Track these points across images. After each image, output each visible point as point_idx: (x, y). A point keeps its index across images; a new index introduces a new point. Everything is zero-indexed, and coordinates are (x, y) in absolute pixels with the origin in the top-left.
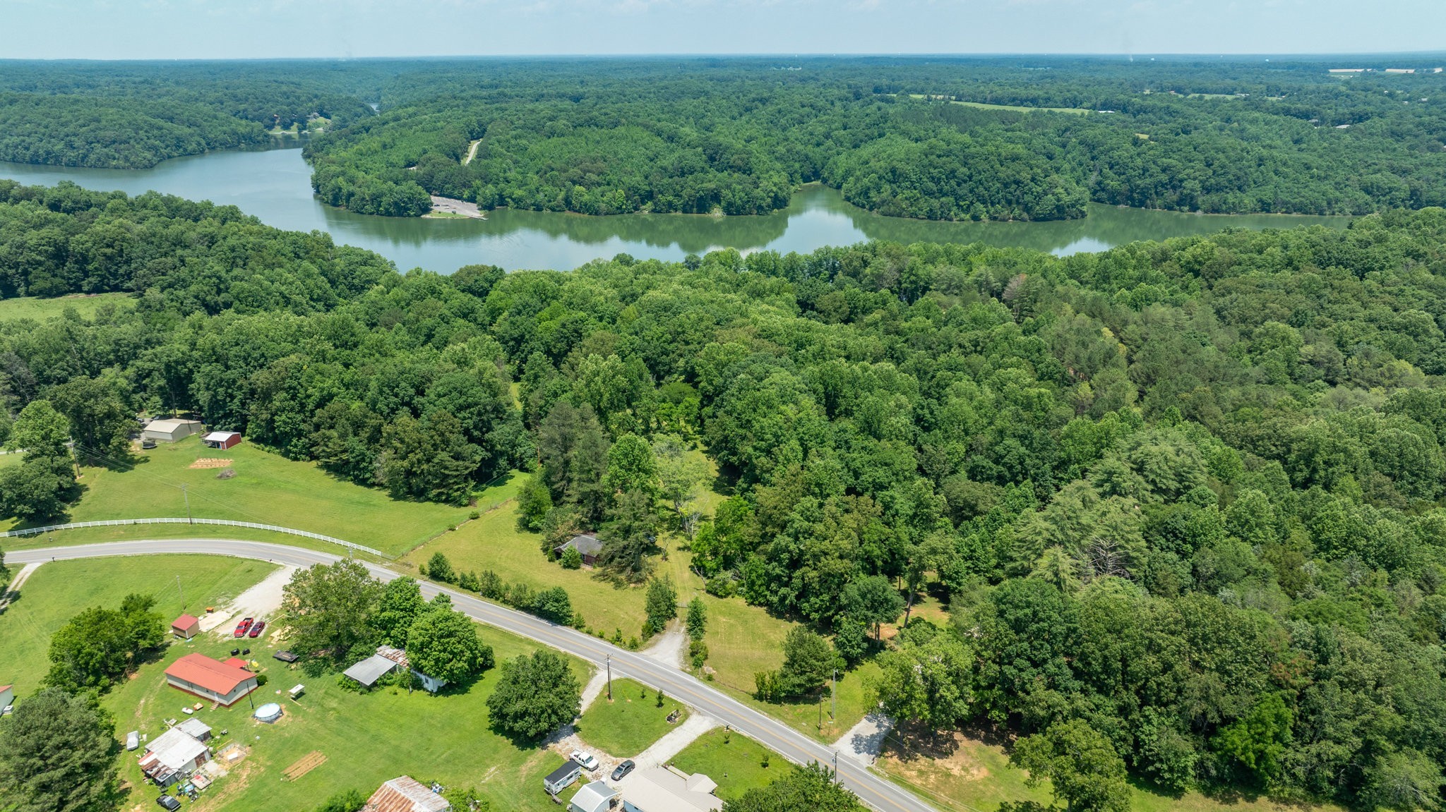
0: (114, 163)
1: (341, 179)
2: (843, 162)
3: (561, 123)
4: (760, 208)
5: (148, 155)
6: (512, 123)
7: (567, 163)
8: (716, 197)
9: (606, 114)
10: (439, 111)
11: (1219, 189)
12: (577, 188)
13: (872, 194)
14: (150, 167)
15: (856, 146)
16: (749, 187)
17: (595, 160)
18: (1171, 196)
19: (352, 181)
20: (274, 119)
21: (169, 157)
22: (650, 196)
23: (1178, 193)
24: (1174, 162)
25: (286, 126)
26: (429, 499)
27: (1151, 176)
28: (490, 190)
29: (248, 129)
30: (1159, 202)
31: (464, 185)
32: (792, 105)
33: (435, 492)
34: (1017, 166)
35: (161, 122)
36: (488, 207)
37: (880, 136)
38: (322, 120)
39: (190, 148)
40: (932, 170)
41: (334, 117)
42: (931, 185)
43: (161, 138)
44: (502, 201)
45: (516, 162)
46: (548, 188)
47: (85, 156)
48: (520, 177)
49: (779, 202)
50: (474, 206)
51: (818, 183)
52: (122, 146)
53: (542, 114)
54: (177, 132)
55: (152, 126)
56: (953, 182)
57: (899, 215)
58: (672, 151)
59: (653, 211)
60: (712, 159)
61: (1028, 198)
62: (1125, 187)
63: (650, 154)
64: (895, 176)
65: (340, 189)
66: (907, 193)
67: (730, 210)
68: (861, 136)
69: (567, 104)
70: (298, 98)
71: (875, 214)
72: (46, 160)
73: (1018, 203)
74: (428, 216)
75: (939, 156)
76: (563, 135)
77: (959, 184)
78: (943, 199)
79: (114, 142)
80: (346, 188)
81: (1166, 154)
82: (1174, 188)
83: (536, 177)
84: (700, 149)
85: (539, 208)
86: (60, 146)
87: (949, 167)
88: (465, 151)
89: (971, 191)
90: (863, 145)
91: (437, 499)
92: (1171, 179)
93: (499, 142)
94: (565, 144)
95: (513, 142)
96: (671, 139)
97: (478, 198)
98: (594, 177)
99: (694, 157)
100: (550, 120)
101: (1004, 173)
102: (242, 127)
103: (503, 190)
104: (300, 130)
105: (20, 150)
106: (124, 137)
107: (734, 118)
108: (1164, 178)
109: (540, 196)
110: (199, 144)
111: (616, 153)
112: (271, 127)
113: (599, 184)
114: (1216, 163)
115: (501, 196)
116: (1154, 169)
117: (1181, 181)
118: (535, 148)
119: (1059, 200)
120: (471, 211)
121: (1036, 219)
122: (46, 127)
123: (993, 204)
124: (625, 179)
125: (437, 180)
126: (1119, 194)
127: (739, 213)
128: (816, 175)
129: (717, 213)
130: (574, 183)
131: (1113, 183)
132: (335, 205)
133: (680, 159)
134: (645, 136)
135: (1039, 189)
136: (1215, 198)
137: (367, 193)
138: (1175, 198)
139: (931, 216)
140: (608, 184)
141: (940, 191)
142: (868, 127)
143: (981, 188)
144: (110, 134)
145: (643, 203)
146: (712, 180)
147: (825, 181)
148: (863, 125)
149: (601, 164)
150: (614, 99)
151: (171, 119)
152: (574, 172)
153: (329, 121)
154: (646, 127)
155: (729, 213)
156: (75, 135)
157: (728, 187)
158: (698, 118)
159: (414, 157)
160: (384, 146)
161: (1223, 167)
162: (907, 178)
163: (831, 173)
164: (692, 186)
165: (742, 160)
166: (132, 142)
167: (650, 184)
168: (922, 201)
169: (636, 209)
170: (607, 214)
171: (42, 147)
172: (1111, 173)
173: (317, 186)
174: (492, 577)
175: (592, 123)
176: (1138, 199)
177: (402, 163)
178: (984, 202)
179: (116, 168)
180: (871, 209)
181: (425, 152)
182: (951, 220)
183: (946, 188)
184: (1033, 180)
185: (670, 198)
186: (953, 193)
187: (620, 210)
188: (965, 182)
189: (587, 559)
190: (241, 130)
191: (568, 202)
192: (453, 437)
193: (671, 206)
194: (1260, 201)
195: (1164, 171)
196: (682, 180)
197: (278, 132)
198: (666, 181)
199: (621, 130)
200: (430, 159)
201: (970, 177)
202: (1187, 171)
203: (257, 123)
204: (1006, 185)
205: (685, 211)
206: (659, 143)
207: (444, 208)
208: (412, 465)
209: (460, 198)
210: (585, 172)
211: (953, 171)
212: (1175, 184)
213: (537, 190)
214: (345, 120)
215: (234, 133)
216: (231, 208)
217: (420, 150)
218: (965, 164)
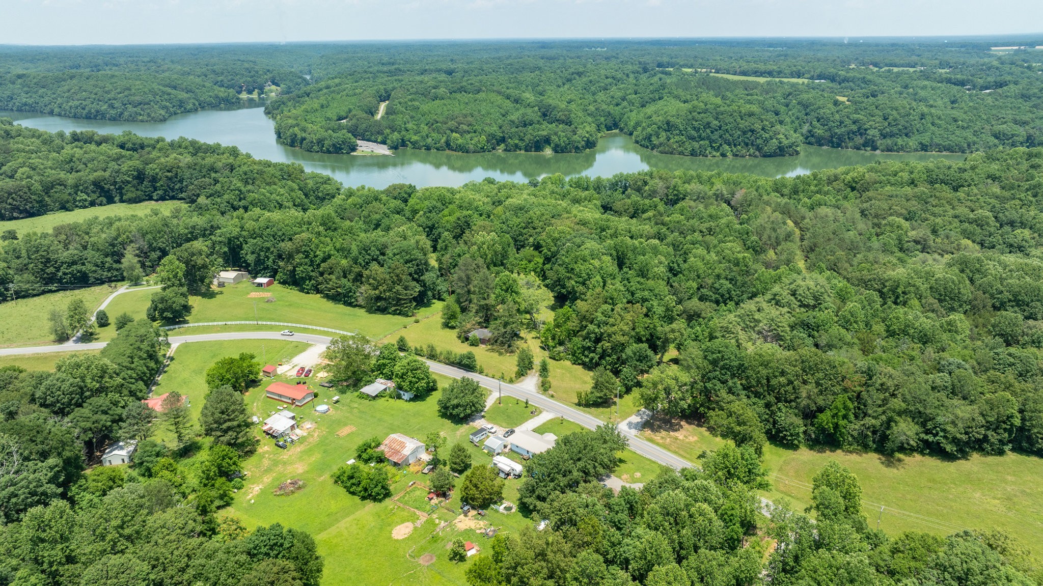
0: (141, 118)
1: (296, 128)
2: (634, 117)
3: (442, 91)
4: (577, 148)
5: (163, 112)
6: (408, 90)
7: (447, 118)
8: (547, 141)
9: (471, 84)
10: (356, 82)
11: (892, 135)
12: (454, 134)
13: (653, 138)
14: (163, 120)
15: (643, 106)
16: (570, 134)
17: (465, 116)
18: (859, 140)
19: (304, 130)
20: (241, 87)
21: (175, 114)
22: (503, 140)
23: (864, 137)
24: (862, 117)
25: (250, 92)
26: (390, 313)
27: (845, 126)
28: (396, 136)
29: (226, 94)
30: (850, 144)
31: (378, 133)
32: (599, 77)
33: (393, 308)
34: (752, 120)
35: (169, 90)
36: (394, 148)
37: (660, 99)
38: (274, 87)
39: (188, 107)
40: (694, 123)
41: (282, 86)
42: (693, 133)
43: (169, 100)
44: (403, 143)
45: (412, 117)
46: (434, 135)
47: (122, 113)
48: (415, 127)
49: (590, 144)
50: (385, 147)
51: (617, 131)
52: (146, 106)
53: (428, 84)
54: (180, 97)
55: (164, 93)
56: (708, 131)
57: (671, 153)
58: (518, 109)
59: (505, 150)
60: (544, 115)
61: (759, 141)
62: (828, 134)
63: (503, 111)
64: (669, 127)
65: (296, 135)
66: (677, 138)
67: (557, 149)
68: (646, 99)
69: (443, 77)
70: (257, 72)
71: (655, 152)
72: (95, 116)
73: (752, 145)
74: (355, 154)
75: (699, 113)
76: (443, 99)
77: (712, 132)
78: (701, 142)
79: (140, 104)
80: (300, 135)
81: (856, 112)
82: (861, 134)
83: (426, 128)
84: (536, 108)
85: (428, 148)
86: (105, 107)
87: (705, 120)
88: (377, 109)
89: (721, 137)
90: (648, 105)
91: (394, 313)
92: (859, 129)
93: (400, 103)
94: (445, 105)
95: (410, 103)
96: (516, 101)
97: (388, 141)
98: (465, 127)
99: (533, 114)
100: (434, 88)
101: (743, 124)
102: (222, 92)
103: (404, 136)
104: (259, 94)
105: (79, 110)
106: (147, 100)
107: (559, 86)
108: (854, 128)
109: (429, 140)
110: (194, 104)
111: (479, 111)
112: (239, 92)
113: (469, 132)
114: (891, 118)
115: (403, 140)
116: (847, 122)
117: (866, 130)
118: (424, 108)
119: (780, 143)
120: (383, 150)
121: (765, 156)
122: (96, 94)
123: (735, 145)
124: (486, 129)
125: (360, 130)
126: (823, 138)
127: (563, 152)
128: (616, 125)
129: (548, 152)
130: (452, 131)
131: (819, 131)
132: (291, 146)
133: (524, 115)
134: (499, 99)
135: (767, 135)
136: (889, 141)
137: (314, 138)
138: (861, 141)
139: (693, 153)
140: (475, 132)
141: (700, 137)
142: (652, 92)
143: (727, 135)
144: (137, 98)
145: (498, 145)
146: (545, 129)
147: (621, 130)
148: (648, 91)
149: (470, 119)
150: (476, 73)
151: (175, 88)
152: (452, 124)
153: (279, 88)
154: (499, 93)
155: (556, 152)
156: (115, 99)
157: (556, 134)
158: (535, 86)
159: (343, 114)
160: (322, 106)
161: (895, 120)
162: (677, 128)
163: (626, 124)
164: (531, 134)
165: (565, 115)
166: (152, 103)
167: (503, 132)
168: (687, 144)
169: (494, 149)
170: (474, 152)
171: (94, 107)
172: (818, 125)
173: (279, 135)
174: (432, 348)
175: (462, 90)
176: (836, 142)
177: (335, 118)
178: (729, 144)
179: (142, 121)
180: (652, 149)
181: (350, 111)
182: (707, 156)
183: (704, 135)
184: (763, 129)
185: (517, 142)
186: (708, 138)
187: (483, 150)
188: (716, 130)
189: (483, 341)
190: (221, 95)
191: (448, 144)
192: (404, 277)
193: (517, 147)
194: (921, 143)
195: (854, 123)
196: (524, 129)
197: (244, 96)
198: (514, 130)
199: (482, 95)
200: (355, 115)
201: (720, 127)
202: (870, 123)
203: (231, 90)
204: (744, 133)
205: (526, 151)
206: (508, 104)
207: (365, 148)
208: (381, 293)
209: (376, 141)
210: (459, 124)
211: (708, 123)
212: (861, 132)
213: (427, 136)
214: (289, 88)
215: (217, 97)
216: (233, 147)
217: (346, 109)
218: (717, 119)
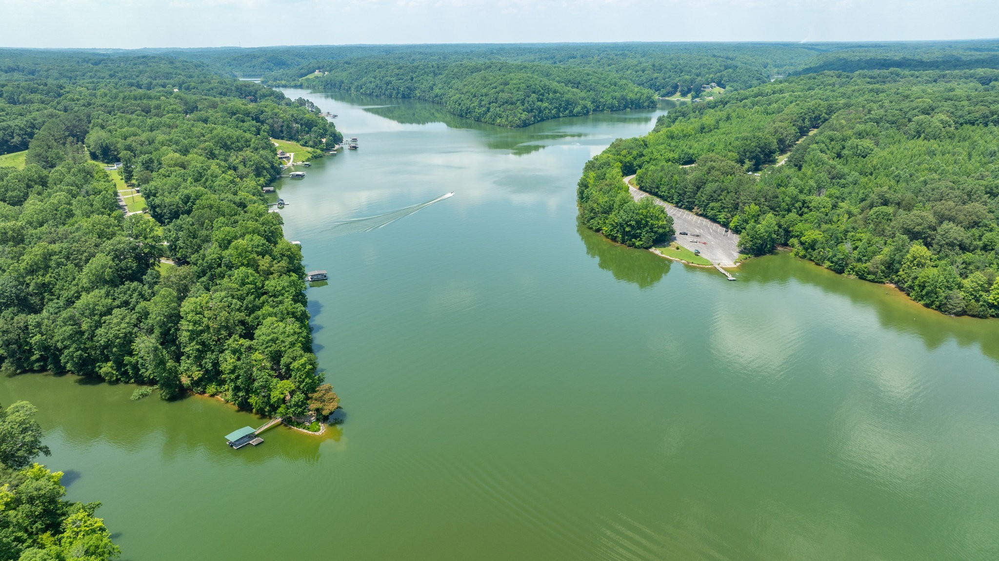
7: (917, 192)
12: (917, 249)
25: (684, 94)
36: (754, 250)
38: (717, 89)
39: (575, 111)
41: (728, 88)
46: (865, 236)
50: (736, 243)
52: (509, 107)
54: (567, 96)
55: (548, 90)
74: (658, 251)
76: (934, 137)
79: (506, 103)
85: (838, 268)
86: (476, 104)
98: (955, 232)
100: (925, 112)
102: (633, 91)
103: (793, 224)
104: (693, 98)
106: (514, 99)
109: (847, 247)
110: (586, 107)
112: (670, 93)
113: (964, 248)
130: (914, 236)
140: (985, 248)
144: (507, 96)
152: (923, 215)
153: (722, 90)
156: (487, 95)
171: (467, 103)
190: (631, 96)
197: (675, 98)
200: (714, 159)
207: (690, 239)
209: (725, 225)
210: (942, 218)
215: (623, 98)
